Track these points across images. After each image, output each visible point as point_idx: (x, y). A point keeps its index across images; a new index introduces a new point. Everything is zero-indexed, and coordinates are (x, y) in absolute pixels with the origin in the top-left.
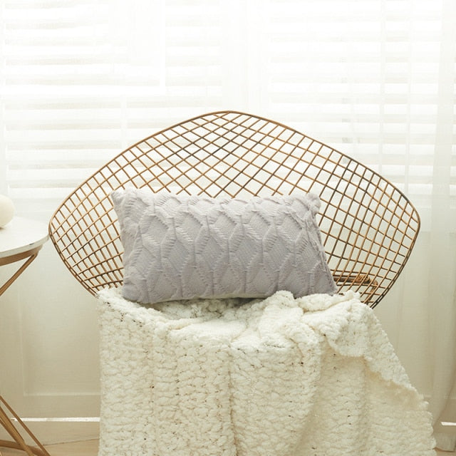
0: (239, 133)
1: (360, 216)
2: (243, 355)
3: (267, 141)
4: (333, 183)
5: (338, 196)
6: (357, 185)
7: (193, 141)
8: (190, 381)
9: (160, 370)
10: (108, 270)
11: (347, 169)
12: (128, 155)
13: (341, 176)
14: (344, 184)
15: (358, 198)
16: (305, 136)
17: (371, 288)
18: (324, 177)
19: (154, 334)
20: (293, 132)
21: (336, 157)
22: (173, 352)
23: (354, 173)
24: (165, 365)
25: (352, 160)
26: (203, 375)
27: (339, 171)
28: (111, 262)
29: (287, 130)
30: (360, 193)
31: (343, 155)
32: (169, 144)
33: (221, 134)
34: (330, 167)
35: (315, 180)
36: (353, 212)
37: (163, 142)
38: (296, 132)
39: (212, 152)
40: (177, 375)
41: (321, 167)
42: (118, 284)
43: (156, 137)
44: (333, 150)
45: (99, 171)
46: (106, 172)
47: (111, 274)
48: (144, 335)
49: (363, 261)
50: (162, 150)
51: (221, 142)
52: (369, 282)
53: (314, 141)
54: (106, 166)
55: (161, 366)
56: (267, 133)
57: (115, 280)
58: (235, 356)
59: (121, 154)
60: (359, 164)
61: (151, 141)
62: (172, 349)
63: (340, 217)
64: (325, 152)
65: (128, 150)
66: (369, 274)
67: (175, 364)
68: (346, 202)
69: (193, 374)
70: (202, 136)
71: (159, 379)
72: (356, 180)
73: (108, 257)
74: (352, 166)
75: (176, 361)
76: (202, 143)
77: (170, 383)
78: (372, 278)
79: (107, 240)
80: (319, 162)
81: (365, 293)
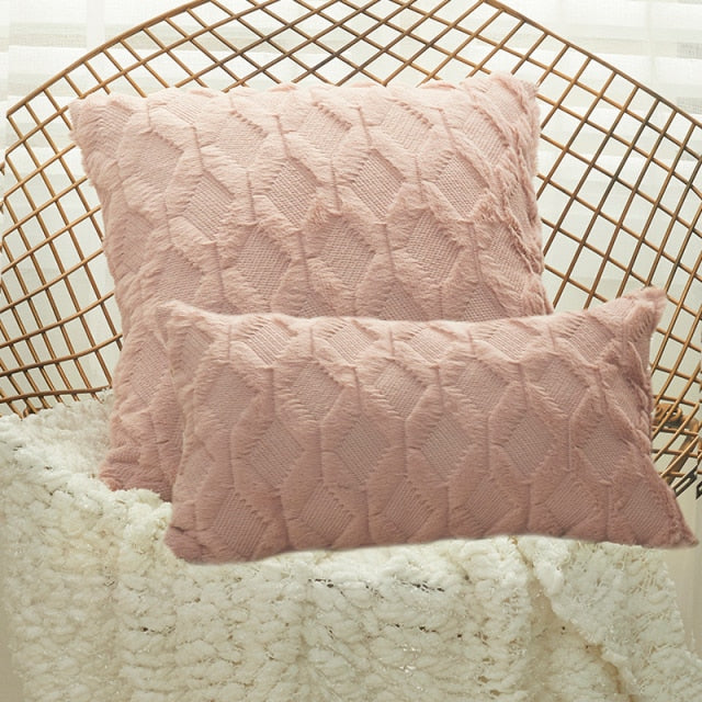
0: (383, 17)
1: (672, 250)
2: (340, 601)
3: (452, 41)
4: (610, 161)
5: (620, 194)
6: (670, 166)
7: (266, 34)
8: (199, 670)
9: (133, 635)
10: (28, 360)
11: (646, 123)
12: (99, 63)
13: (630, 141)
14: (637, 162)
15: (670, 202)
16: (547, 33)
17: (682, 438)
18: (588, 142)
19: (122, 539)
20: (518, 21)
21: (621, 90)
22: (169, 588)
23: (664, 134)
24: (145, 622)
25: (659, 99)
26: (235, 656)
27: (628, 128)
28: (37, 341)
29: (504, 14)
30: (677, 187)
31: (638, 86)
32: (206, 39)
33: (338, 19)
34: (604, 115)
35: (567, 150)
36: (655, 237)
37: (190, 34)
38: (524, 20)
39: (311, 65)
40: (174, 650)
41: (583, 115)
42: (50, 399)
43: (173, 19)
44: (616, 72)
45: (24, 103)
46: (42, 107)
47: (34, 373)
48: (103, 543)
49: (671, 367)
50: (187, 54)
51: (337, 39)
52: (679, 421)
53: (568, 45)
54: (43, 89)
55: (136, 624)
56: (452, 20)
57: (43, 388)
58: (320, 603)
59: (83, 61)
60: (676, 110)
61: (160, 30)
62: (166, 580)
63: (624, 249)
64: (596, 76)
65: (102, 50)
66: (682, 401)
67: (169, 620)
68: (640, 209)
69: (209, 650)
70: (290, 20)
71: (128, 656)
72: (667, 153)
73: (31, 327)
74: (661, 116)
75: (174, 613)
76: (289, 40)
77: (155, 669)
78: (686, 411)
79: (33, 284)
80: (579, 102)
81: (666, 451)
